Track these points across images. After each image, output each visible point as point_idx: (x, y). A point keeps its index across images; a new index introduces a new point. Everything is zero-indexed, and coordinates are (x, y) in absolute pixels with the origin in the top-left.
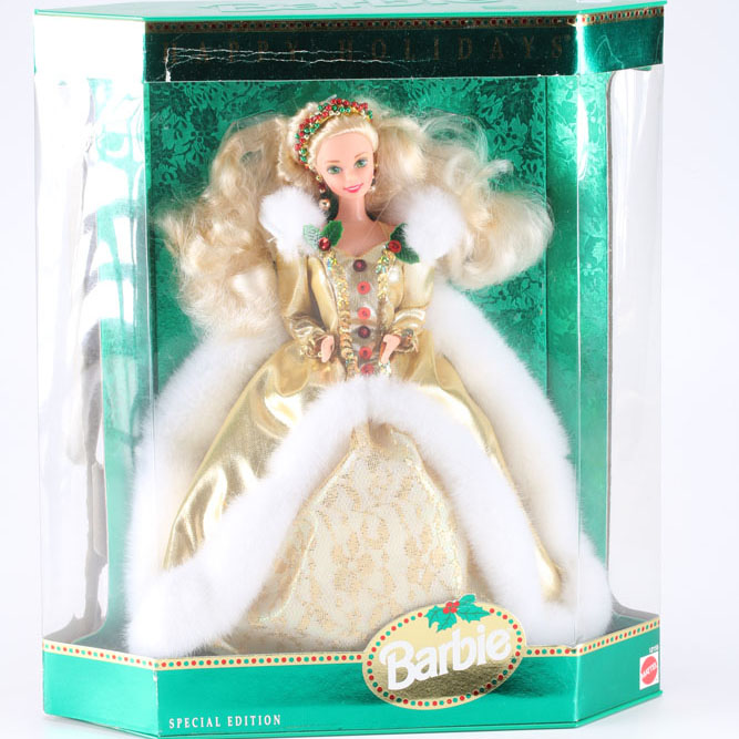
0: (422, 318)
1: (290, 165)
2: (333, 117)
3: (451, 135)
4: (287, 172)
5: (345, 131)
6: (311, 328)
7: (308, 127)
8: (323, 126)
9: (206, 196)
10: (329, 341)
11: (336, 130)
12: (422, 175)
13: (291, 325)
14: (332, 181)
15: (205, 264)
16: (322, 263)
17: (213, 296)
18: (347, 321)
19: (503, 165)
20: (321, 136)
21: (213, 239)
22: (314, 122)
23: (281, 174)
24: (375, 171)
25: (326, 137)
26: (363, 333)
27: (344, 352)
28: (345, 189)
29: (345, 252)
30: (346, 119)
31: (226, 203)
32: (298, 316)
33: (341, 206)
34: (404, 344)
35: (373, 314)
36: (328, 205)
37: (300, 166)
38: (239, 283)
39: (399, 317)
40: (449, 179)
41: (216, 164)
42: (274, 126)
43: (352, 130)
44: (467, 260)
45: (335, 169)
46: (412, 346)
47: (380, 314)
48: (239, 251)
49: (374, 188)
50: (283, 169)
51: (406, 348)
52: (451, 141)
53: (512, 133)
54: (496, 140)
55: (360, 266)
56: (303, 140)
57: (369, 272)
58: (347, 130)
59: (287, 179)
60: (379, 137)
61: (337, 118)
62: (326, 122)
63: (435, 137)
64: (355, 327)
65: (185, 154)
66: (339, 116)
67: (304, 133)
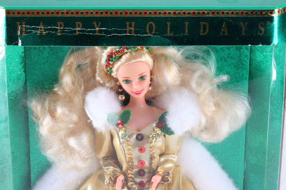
0: (175, 160)
1: (103, 74)
2: (127, 53)
3: (196, 57)
4: (101, 78)
5: (133, 61)
6: (112, 167)
7: (112, 57)
8: (120, 57)
9: (56, 89)
10: (121, 178)
11: (128, 60)
12: (178, 83)
13: (102, 162)
14: (126, 87)
15: (52, 131)
16: (118, 134)
17: (57, 148)
18: (131, 167)
19: (225, 78)
20: (119, 63)
21: (57, 116)
22: (115, 55)
23: (98, 78)
24: (151, 80)
25: (123, 64)
26: (141, 173)
27: (130, 184)
28: (133, 92)
29: (132, 128)
30: (134, 53)
31: (66, 94)
32: (105, 158)
33: (131, 99)
34: (164, 179)
35: (147, 164)
36: (124, 98)
37: (108, 75)
38: (72, 142)
39: (162, 159)
40: (193, 84)
41: (62, 70)
42: (95, 50)
43: (137, 60)
44: (202, 130)
45: (127, 81)
46: (168, 180)
47: (151, 164)
48: (72, 126)
49: (150, 88)
50: (99, 76)
51: (165, 181)
52: (196, 61)
53: (230, 56)
54: (221, 60)
55: (140, 138)
56: (109, 64)
57: (144, 141)
58: (135, 61)
59: (101, 82)
60: (154, 61)
61: (128, 53)
62: (122, 55)
63: (187, 58)
64: (136, 170)
65: (44, 64)
66: (130, 52)
67: (110, 60)
